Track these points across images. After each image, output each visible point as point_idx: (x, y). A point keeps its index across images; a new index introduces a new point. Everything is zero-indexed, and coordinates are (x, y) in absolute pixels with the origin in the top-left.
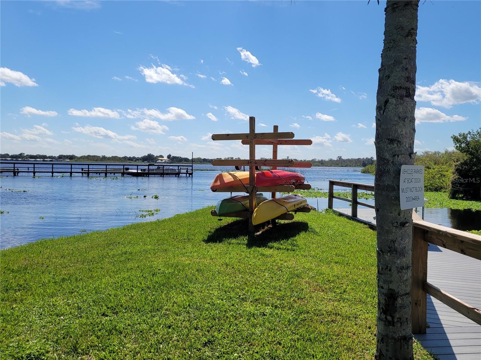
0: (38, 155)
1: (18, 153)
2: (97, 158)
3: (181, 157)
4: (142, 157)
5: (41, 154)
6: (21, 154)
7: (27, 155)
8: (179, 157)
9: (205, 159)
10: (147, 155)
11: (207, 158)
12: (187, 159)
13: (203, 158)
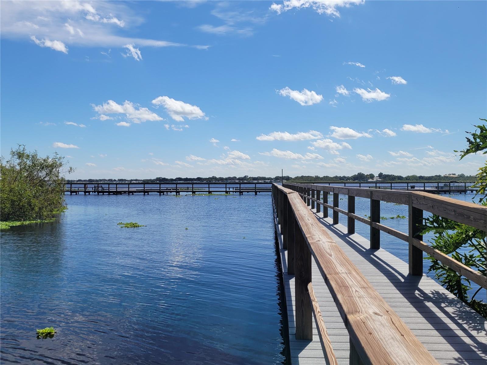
0: (259, 177)
1: (243, 176)
2: (311, 178)
3: (394, 175)
4: (352, 176)
5: (261, 176)
6: (245, 177)
7: (249, 177)
8: (392, 175)
9: (422, 176)
10: (357, 174)
11: (423, 176)
12: (401, 177)
13: (418, 175)
